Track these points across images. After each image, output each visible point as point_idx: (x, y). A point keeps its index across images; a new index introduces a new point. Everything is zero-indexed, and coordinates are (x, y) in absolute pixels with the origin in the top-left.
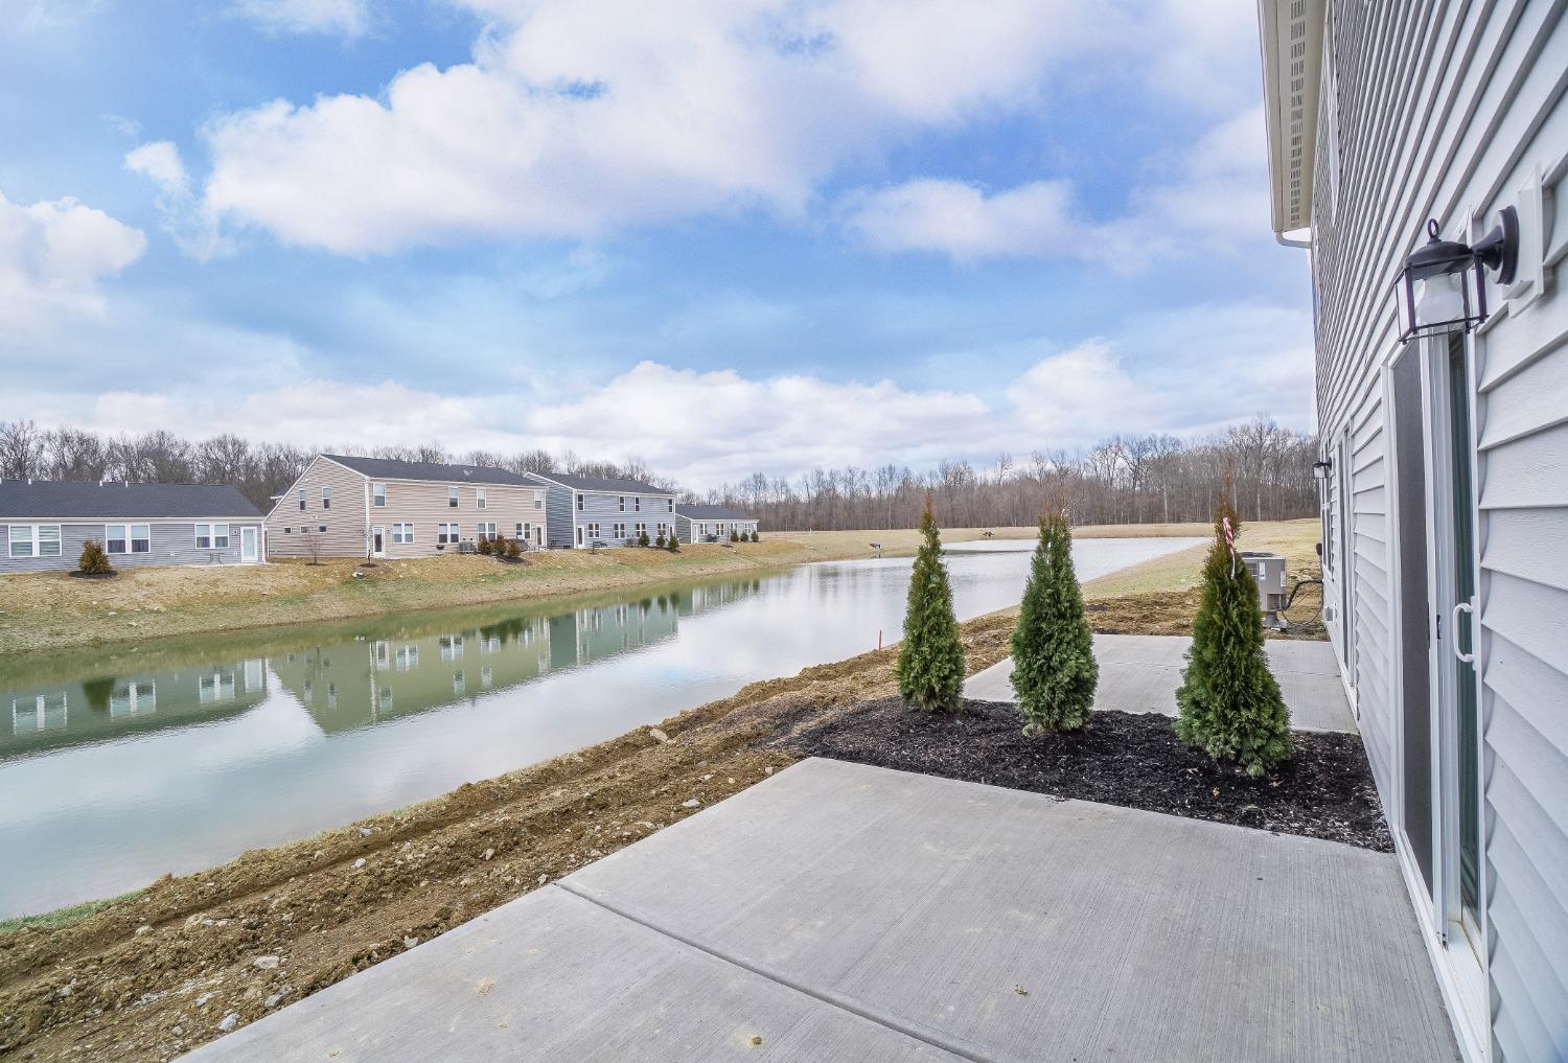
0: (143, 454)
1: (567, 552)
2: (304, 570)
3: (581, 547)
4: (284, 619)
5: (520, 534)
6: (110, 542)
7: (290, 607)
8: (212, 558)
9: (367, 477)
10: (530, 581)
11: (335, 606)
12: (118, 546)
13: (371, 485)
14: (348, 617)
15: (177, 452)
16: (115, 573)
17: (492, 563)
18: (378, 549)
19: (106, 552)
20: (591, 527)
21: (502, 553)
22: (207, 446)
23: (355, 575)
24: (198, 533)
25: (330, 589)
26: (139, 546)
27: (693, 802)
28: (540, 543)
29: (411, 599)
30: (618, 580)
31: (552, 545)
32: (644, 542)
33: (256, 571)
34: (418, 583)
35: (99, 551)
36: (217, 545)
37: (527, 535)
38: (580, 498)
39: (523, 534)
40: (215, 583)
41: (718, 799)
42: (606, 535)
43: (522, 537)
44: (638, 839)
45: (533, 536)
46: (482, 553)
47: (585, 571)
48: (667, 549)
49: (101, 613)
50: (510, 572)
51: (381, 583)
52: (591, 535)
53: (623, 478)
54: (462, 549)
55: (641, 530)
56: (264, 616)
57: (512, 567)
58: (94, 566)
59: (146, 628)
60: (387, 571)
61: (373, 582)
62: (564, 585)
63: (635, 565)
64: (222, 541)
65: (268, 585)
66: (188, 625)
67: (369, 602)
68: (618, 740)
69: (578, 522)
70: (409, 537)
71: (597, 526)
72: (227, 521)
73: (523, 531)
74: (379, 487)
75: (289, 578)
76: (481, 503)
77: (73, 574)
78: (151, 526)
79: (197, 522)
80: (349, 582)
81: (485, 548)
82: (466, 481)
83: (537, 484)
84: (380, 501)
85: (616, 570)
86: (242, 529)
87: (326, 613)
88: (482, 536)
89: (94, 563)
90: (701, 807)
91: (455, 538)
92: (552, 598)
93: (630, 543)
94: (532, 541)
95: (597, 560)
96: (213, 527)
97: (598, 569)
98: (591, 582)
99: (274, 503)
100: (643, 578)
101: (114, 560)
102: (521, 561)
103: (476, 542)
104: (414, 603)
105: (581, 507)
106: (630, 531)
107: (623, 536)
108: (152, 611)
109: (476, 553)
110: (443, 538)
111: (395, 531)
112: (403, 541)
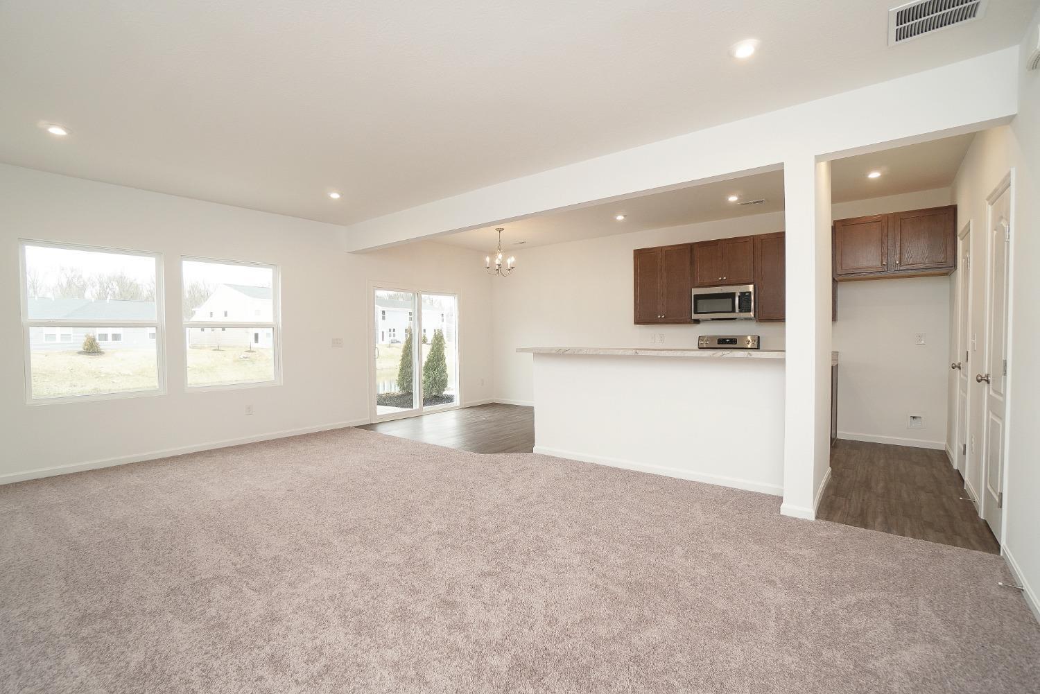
0: (111, 279)
2: (212, 353)
6: (99, 335)
9: (250, 297)
12: (104, 338)
13: (253, 302)
16: (103, 353)
18: (256, 341)
19: (97, 341)
20: (390, 330)
23: (241, 357)
25: (227, 364)
26: (116, 337)
35: (94, 340)
38: (384, 312)
49: (97, 375)
51: (257, 362)
52: (390, 336)
60: (261, 355)
61: (252, 361)
74: (258, 303)
75: (205, 357)
77: (80, 353)
80: (238, 361)
84: (258, 313)
89: (92, 347)
101: (102, 345)
105: (384, 318)
108: (124, 375)
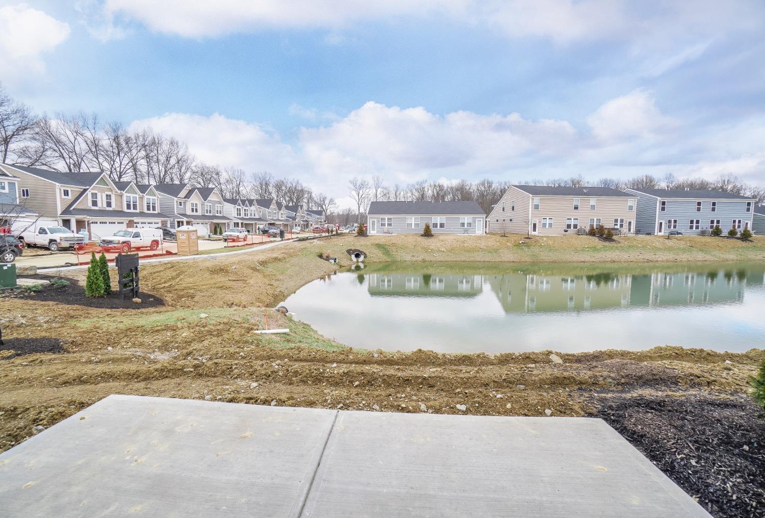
0: (457, 190)
1: (648, 237)
2: (498, 238)
3: (660, 234)
4: (487, 259)
5: (617, 225)
6: (432, 224)
7: (489, 254)
8: (466, 231)
9: (531, 195)
10: (617, 252)
11: (508, 256)
12: (435, 225)
13: (533, 199)
14: (513, 262)
15: (468, 188)
16: (433, 236)
17: (595, 241)
18: (534, 230)
19: (432, 228)
20: (670, 222)
21: (602, 235)
22: (478, 185)
23: (521, 242)
24: (461, 221)
25: (508, 248)
26: (442, 225)
27: (463, 407)
28: (630, 230)
29: (545, 256)
30: (684, 257)
31: (638, 232)
32: (717, 232)
33: (480, 238)
34: (550, 249)
35: (429, 227)
36: (467, 226)
37: (621, 226)
38: (664, 203)
39: (619, 225)
40: (463, 242)
41: (486, 413)
42: (682, 227)
43: (618, 227)
44: (408, 412)
45: (626, 225)
46: (590, 235)
47: (660, 249)
48: (738, 238)
49: (426, 250)
50: (605, 246)
51: (532, 247)
52: (669, 227)
53: (713, 189)
54: (580, 232)
55: (715, 224)
56: (479, 257)
57: (607, 244)
58: (427, 233)
59: (439, 257)
60: (537, 241)
61: (528, 246)
62: (641, 257)
63: (703, 249)
64: (469, 224)
65: (482, 244)
66: (452, 258)
67: (525, 256)
68: (525, 354)
69: (659, 218)
70: (550, 225)
71: (675, 221)
72: (471, 216)
73: (619, 223)
74: (537, 200)
75: (493, 242)
76: (593, 207)
77: (422, 235)
78: (446, 218)
79: (461, 216)
80: (518, 245)
81: (592, 233)
82: (585, 195)
83: (632, 195)
84: (537, 207)
85: (684, 251)
86: (477, 220)
87: (504, 259)
88: (592, 226)
90: (465, 413)
91: (575, 226)
92: (631, 263)
93: (703, 233)
94: (625, 229)
95: (669, 243)
96: (466, 219)
97: (670, 249)
98: (662, 257)
99: (493, 208)
100: (708, 257)
101: (434, 231)
102: (614, 240)
103: (588, 229)
104: (546, 259)
105: (663, 209)
106: (705, 225)
107: (697, 227)
108: (441, 251)
109: (587, 235)
110: (569, 226)
111: (543, 221)
112: (547, 227)
